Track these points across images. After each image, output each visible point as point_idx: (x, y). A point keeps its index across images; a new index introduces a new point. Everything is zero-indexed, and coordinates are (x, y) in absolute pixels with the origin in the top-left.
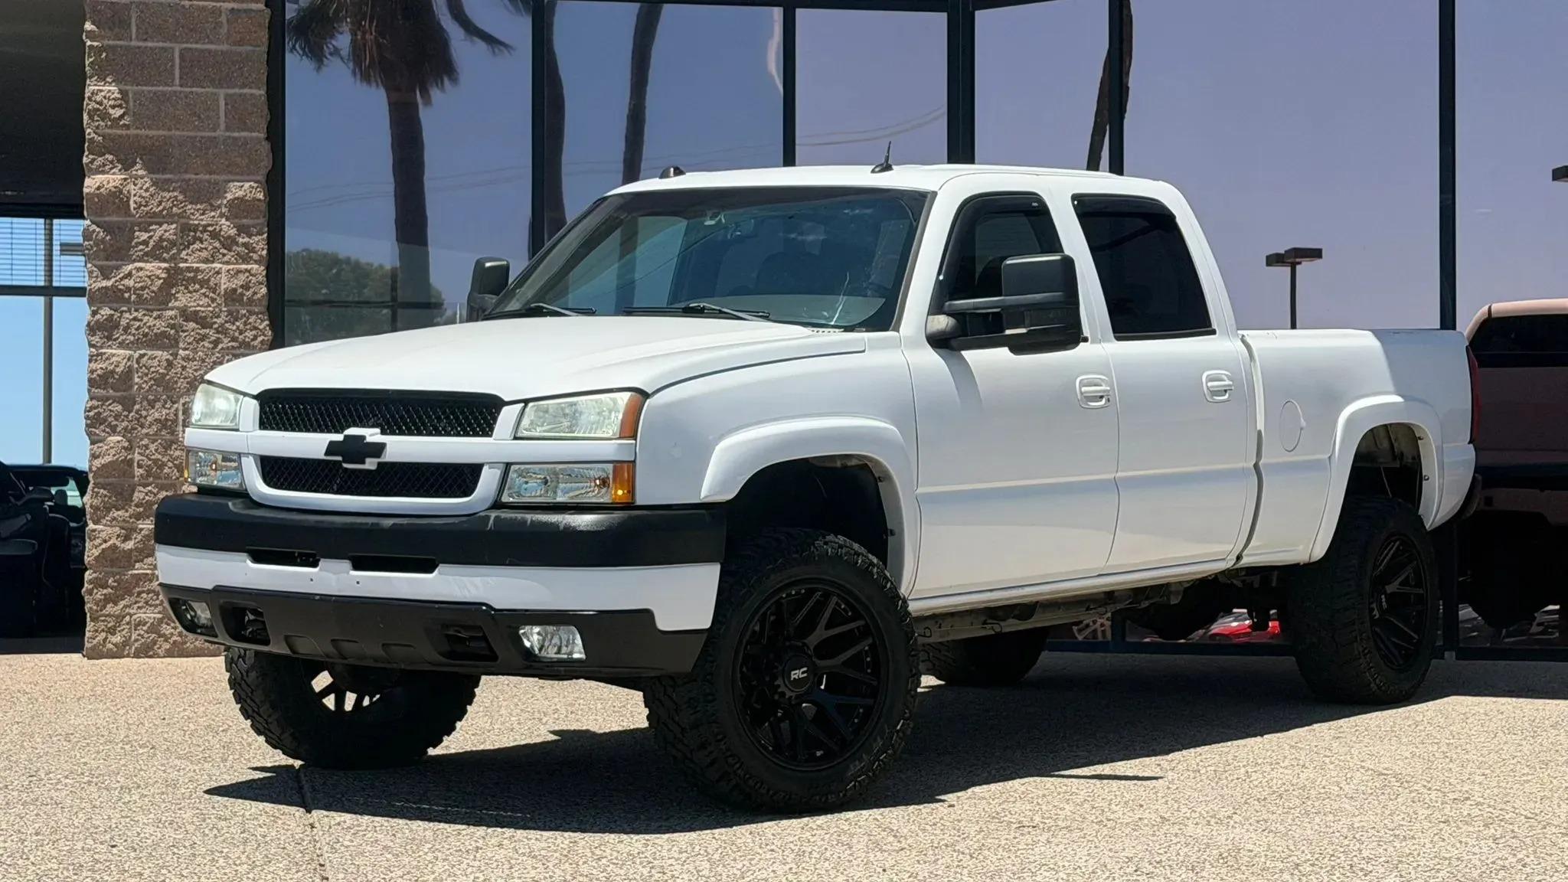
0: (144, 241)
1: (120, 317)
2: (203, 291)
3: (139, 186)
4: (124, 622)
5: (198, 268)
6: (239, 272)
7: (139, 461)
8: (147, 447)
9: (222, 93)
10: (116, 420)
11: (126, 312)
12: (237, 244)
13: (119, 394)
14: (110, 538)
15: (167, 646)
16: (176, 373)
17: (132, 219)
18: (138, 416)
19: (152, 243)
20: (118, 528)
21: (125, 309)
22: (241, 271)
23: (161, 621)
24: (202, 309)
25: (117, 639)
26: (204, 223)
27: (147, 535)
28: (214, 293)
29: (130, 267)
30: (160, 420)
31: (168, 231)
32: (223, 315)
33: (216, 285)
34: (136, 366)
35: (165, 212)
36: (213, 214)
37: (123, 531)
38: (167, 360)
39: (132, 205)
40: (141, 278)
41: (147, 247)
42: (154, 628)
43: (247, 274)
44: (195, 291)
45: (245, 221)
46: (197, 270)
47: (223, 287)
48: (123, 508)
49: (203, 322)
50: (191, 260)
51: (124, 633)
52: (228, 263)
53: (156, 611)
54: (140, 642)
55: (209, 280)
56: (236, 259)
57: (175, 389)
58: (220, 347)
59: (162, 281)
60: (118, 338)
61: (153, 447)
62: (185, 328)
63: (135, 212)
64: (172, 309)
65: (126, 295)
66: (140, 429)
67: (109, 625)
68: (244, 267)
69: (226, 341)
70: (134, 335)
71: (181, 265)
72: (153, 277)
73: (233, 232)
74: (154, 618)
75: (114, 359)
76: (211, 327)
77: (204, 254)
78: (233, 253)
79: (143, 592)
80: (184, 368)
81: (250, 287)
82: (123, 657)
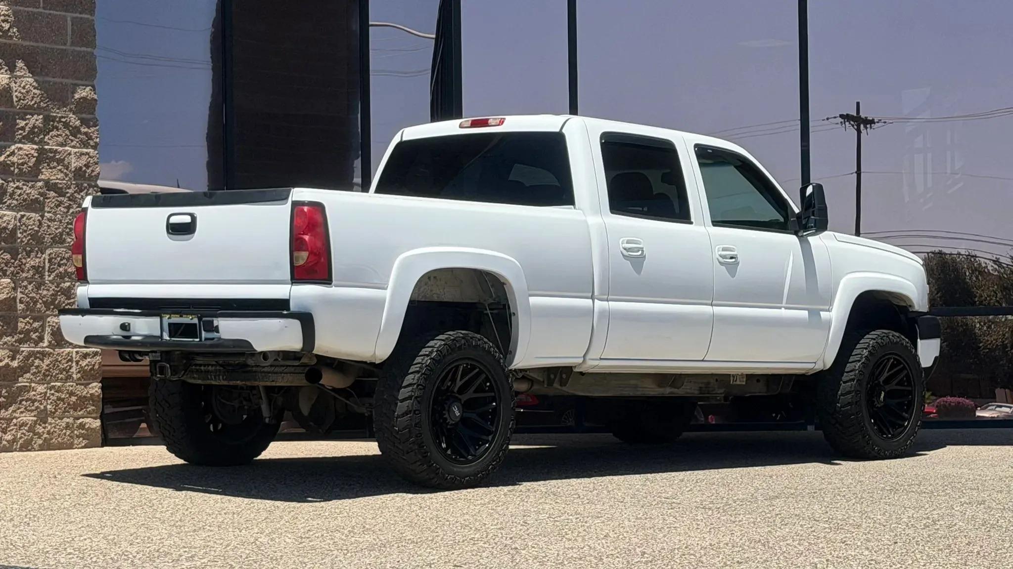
0: (22, 127)
1: (7, 186)
2: (60, 167)
3: (18, 84)
4: (12, 424)
5: (56, 150)
6: (82, 154)
7: (21, 298)
8: (26, 287)
9: (69, 16)
10: (7, 266)
11: (11, 182)
12: (80, 132)
13: (7, 246)
14: (4, 358)
15: (40, 442)
16: (44, 231)
17: (15, 110)
18: (20, 263)
19: (27, 129)
20: (8, 351)
21: (10, 179)
22: (83, 154)
23: (35, 422)
24: (60, 182)
25: (9, 437)
26: (60, 115)
27: (27, 356)
28: (67, 169)
29: (13, 147)
30: (34, 266)
31: (36, 120)
32: (73, 187)
33: (69, 163)
34: (18, 224)
35: (36, 106)
36: (65, 109)
37: (11, 353)
38: (39, 220)
39: (15, 99)
40: (22, 155)
41: (24, 132)
42: (31, 429)
43: (87, 156)
44: (54, 168)
45: (84, 116)
46: (56, 152)
47: (73, 165)
48: (10, 335)
49: (61, 192)
50: (51, 145)
51: (13, 432)
52: (74, 147)
53: (33, 414)
54: (23, 439)
55: (64, 159)
56: (80, 144)
57: (43, 243)
58: (71, 211)
59: (35, 159)
60: (6, 202)
61: (30, 287)
62: (48, 196)
63: (16, 104)
64: (40, 181)
65: (12, 169)
66: (21, 273)
67: (3, 427)
68: (85, 150)
69: (75, 206)
70: (17, 200)
71: (46, 147)
72: (30, 156)
73: (78, 123)
74: (32, 420)
75: (5, 218)
76: (64, 196)
77: (60, 139)
78: (77, 140)
79: (23, 400)
80: (49, 226)
81: (90, 167)
82: (12, 452)
